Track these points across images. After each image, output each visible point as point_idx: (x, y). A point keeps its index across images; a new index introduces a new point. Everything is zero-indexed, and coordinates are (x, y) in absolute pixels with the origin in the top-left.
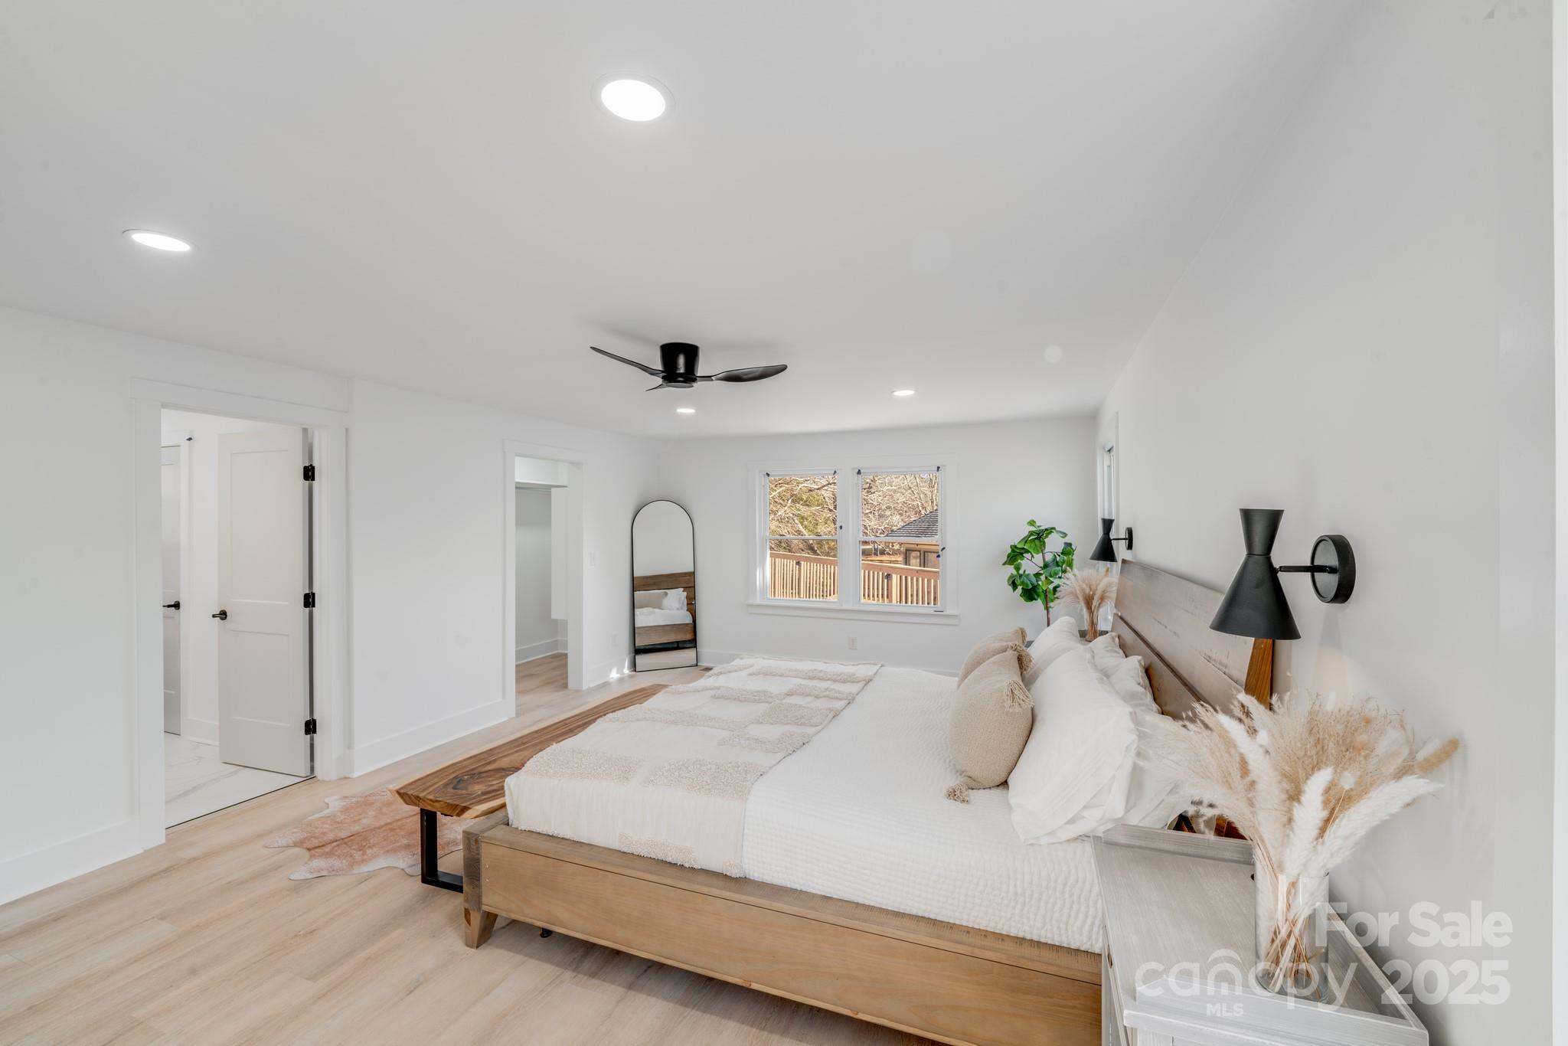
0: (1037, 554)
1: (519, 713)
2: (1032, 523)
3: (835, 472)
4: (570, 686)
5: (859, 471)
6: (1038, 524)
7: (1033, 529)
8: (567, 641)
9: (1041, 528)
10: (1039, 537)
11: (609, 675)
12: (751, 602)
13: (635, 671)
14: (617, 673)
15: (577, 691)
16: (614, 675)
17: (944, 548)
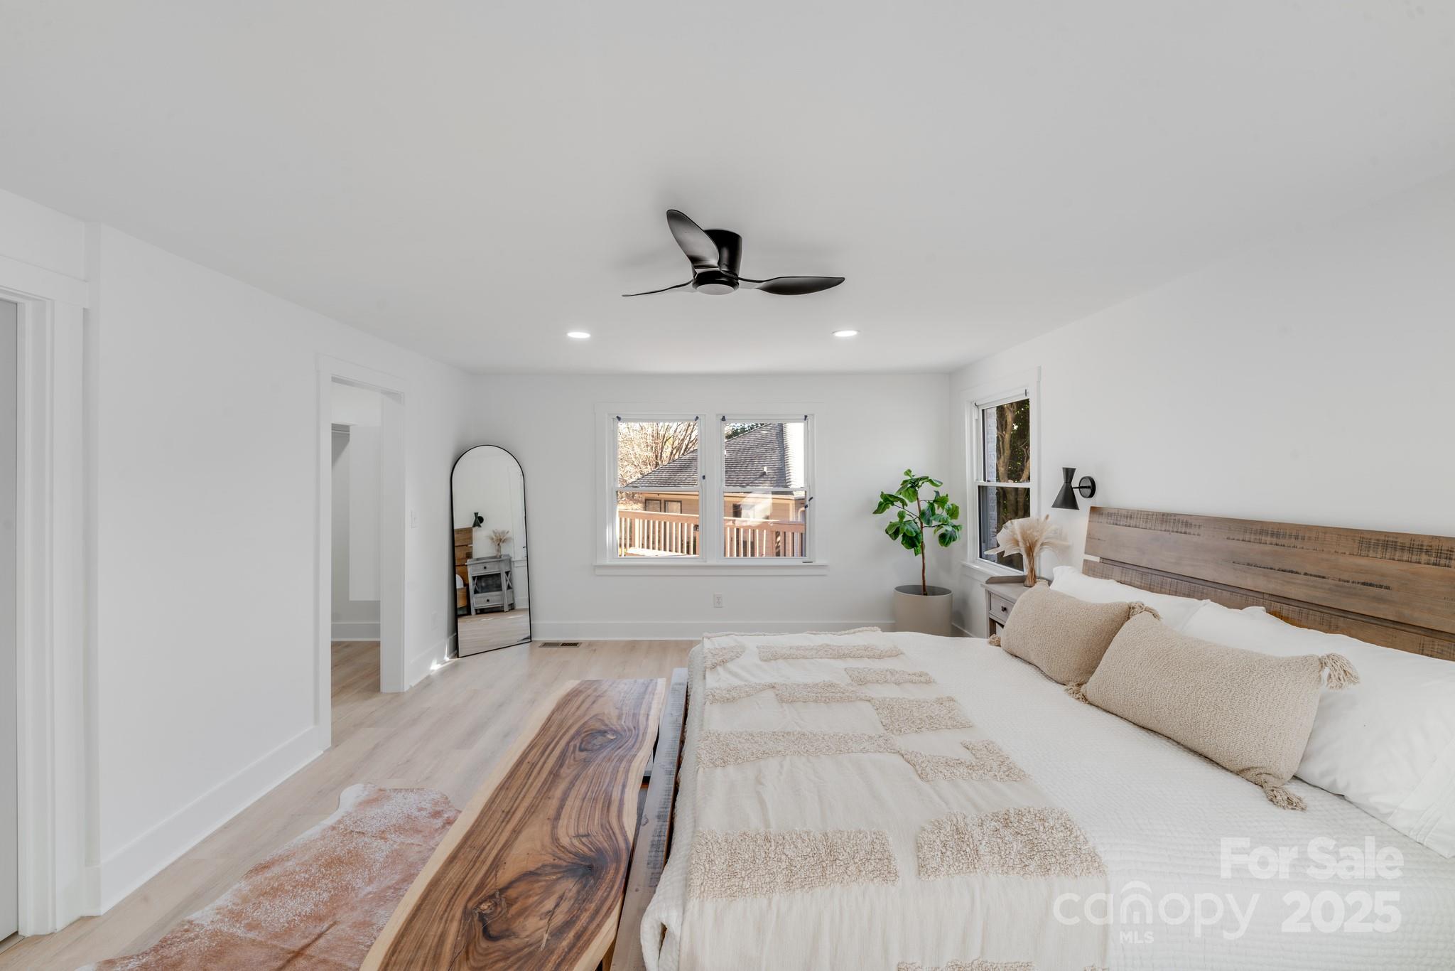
0: (912, 502)
1: (337, 739)
2: (908, 472)
3: (697, 418)
4: (385, 687)
5: (724, 417)
6: (912, 473)
7: (908, 478)
8: (379, 624)
9: (915, 477)
10: (912, 486)
11: (430, 666)
12: (600, 562)
13: (457, 655)
14: (438, 663)
15: (398, 695)
16: (435, 667)
17: (811, 498)
